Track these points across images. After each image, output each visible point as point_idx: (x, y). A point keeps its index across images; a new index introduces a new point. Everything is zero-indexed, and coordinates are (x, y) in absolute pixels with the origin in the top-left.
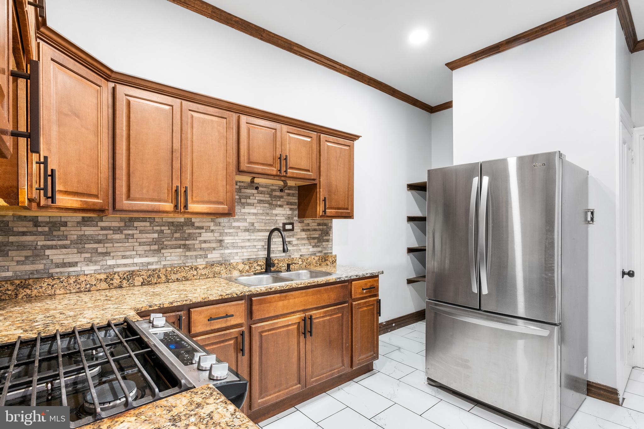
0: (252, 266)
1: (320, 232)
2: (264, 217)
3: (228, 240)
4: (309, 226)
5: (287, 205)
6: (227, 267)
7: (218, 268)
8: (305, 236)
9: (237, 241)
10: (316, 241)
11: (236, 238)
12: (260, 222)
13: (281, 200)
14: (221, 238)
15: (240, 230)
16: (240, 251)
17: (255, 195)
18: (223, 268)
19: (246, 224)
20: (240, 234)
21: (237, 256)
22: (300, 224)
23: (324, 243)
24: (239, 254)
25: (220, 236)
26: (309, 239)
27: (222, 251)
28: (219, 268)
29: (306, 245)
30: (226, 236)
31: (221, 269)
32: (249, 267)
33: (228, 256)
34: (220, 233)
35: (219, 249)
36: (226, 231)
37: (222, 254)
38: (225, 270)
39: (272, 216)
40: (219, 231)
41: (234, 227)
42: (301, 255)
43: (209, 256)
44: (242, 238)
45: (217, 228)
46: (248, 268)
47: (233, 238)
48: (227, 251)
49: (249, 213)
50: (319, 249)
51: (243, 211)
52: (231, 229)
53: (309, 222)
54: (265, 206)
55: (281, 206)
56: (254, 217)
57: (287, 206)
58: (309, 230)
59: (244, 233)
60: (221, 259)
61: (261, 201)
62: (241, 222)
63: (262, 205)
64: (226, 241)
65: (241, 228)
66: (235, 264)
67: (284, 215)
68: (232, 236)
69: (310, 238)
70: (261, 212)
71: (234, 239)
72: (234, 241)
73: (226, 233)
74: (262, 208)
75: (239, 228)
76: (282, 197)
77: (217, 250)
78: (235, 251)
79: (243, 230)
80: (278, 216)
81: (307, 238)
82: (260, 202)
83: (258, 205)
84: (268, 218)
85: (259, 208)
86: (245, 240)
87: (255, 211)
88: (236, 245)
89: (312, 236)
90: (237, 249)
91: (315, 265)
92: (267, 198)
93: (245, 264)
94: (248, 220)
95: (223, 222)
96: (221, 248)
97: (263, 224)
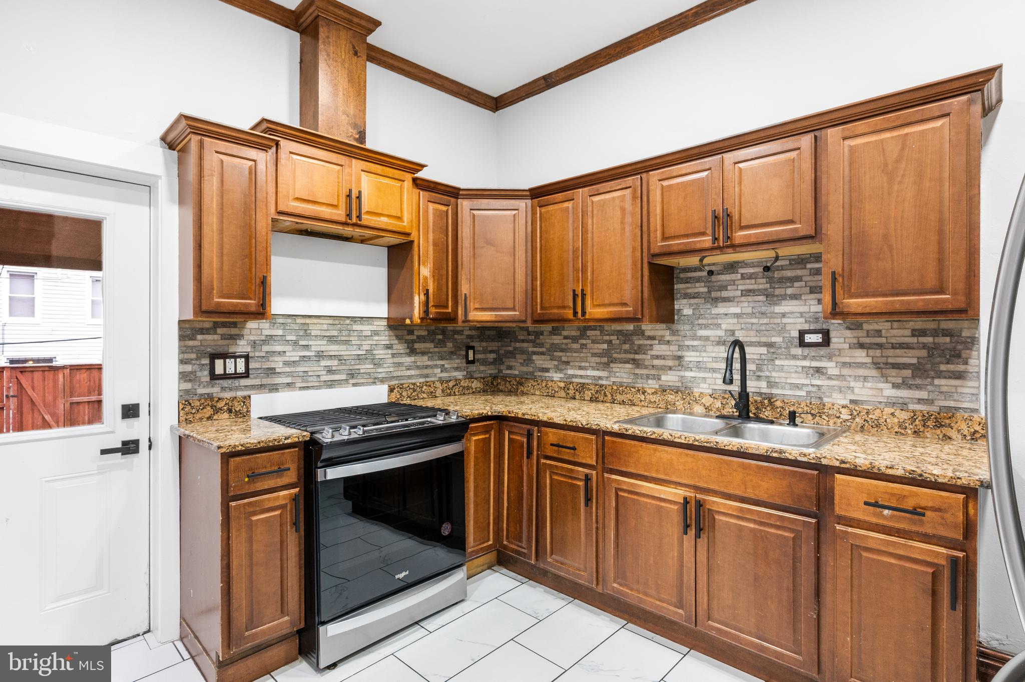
0: (727, 403)
1: (924, 353)
2: (754, 321)
3: (691, 356)
4: (881, 336)
5: (811, 292)
6: (684, 397)
7: (671, 396)
8: (868, 360)
9: (705, 359)
10: (908, 373)
11: (704, 354)
12: (747, 329)
13: (796, 284)
14: (679, 353)
15: (710, 343)
16: (709, 375)
17: (736, 283)
18: (679, 398)
19: (720, 333)
20: (710, 348)
21: (705, 383)
22: (848, 331)
23: (937, 382)
24: (708, 381)
25: (679, 350)
26: (882, 365)
27: (682, 373)
28: (674, 397)
29: (870, 379)
30: (687, 351)
31: (677, 399)
32: (722, 404)
33: (690, 381)
34: (679, 346)
35: (676, 369)
36: (687, 343)
37: (682, 377)
38: (682, 402)
39: (775, 318)
40: (677, 343)
41: (700, 338)
42: (852, 401)
43: (663, 378)
44: (714, 355)
45: (674, 338)
46: (720, 405)
47: (698, 354)
48: (688, 374)
49: (726, 315)
50: (923, 394)
51: (715, 311)
52: (695, 340)
53: (881, 328)
54: (757, 300)
55: (794, 297)
56: (735, 321)
57: (813, 296)
58: (880, 346)
59: (717, 347)
60: (680, 384)
61: (750, 291)
62: (712, 329)
63: (750, 298)
64: (687, 359)
65: (712, 339)
66: (697, 395)
67: (804, 314)
68: (697, 351)
69: (887, 364)
70: (749, 310)
71: (700, 356)
72: (700, 359)
73: (688, 346)
74: (752, 305)
75: (707, 338)
76: (798, 279)
77: (674, 370)
78: (702, 375)
79: (715, 343)
80: (789, 317)
81: (874, 363)
82: (747, 293)
83: (743, 299)
84: (766, 321)
85: (746, 304)
86: (719, 359)
87: (737, 310)
88: (704, 366)
89: (890, 360)
90: (705, 372)
91: (897, 430)
92: (762, 284)
93: (714, 398)
94: (724, 327)
95: (684, 330)
96: (680, 368)
97: (753, 333)
